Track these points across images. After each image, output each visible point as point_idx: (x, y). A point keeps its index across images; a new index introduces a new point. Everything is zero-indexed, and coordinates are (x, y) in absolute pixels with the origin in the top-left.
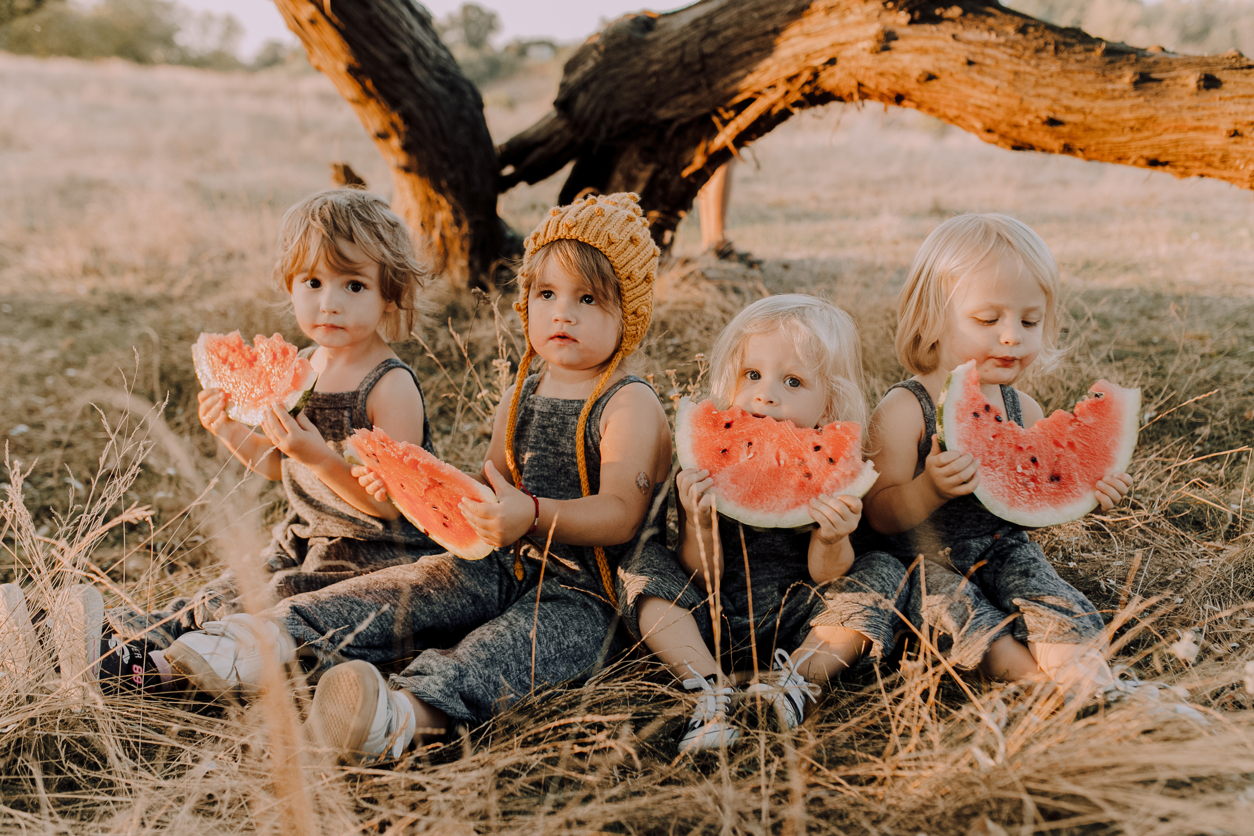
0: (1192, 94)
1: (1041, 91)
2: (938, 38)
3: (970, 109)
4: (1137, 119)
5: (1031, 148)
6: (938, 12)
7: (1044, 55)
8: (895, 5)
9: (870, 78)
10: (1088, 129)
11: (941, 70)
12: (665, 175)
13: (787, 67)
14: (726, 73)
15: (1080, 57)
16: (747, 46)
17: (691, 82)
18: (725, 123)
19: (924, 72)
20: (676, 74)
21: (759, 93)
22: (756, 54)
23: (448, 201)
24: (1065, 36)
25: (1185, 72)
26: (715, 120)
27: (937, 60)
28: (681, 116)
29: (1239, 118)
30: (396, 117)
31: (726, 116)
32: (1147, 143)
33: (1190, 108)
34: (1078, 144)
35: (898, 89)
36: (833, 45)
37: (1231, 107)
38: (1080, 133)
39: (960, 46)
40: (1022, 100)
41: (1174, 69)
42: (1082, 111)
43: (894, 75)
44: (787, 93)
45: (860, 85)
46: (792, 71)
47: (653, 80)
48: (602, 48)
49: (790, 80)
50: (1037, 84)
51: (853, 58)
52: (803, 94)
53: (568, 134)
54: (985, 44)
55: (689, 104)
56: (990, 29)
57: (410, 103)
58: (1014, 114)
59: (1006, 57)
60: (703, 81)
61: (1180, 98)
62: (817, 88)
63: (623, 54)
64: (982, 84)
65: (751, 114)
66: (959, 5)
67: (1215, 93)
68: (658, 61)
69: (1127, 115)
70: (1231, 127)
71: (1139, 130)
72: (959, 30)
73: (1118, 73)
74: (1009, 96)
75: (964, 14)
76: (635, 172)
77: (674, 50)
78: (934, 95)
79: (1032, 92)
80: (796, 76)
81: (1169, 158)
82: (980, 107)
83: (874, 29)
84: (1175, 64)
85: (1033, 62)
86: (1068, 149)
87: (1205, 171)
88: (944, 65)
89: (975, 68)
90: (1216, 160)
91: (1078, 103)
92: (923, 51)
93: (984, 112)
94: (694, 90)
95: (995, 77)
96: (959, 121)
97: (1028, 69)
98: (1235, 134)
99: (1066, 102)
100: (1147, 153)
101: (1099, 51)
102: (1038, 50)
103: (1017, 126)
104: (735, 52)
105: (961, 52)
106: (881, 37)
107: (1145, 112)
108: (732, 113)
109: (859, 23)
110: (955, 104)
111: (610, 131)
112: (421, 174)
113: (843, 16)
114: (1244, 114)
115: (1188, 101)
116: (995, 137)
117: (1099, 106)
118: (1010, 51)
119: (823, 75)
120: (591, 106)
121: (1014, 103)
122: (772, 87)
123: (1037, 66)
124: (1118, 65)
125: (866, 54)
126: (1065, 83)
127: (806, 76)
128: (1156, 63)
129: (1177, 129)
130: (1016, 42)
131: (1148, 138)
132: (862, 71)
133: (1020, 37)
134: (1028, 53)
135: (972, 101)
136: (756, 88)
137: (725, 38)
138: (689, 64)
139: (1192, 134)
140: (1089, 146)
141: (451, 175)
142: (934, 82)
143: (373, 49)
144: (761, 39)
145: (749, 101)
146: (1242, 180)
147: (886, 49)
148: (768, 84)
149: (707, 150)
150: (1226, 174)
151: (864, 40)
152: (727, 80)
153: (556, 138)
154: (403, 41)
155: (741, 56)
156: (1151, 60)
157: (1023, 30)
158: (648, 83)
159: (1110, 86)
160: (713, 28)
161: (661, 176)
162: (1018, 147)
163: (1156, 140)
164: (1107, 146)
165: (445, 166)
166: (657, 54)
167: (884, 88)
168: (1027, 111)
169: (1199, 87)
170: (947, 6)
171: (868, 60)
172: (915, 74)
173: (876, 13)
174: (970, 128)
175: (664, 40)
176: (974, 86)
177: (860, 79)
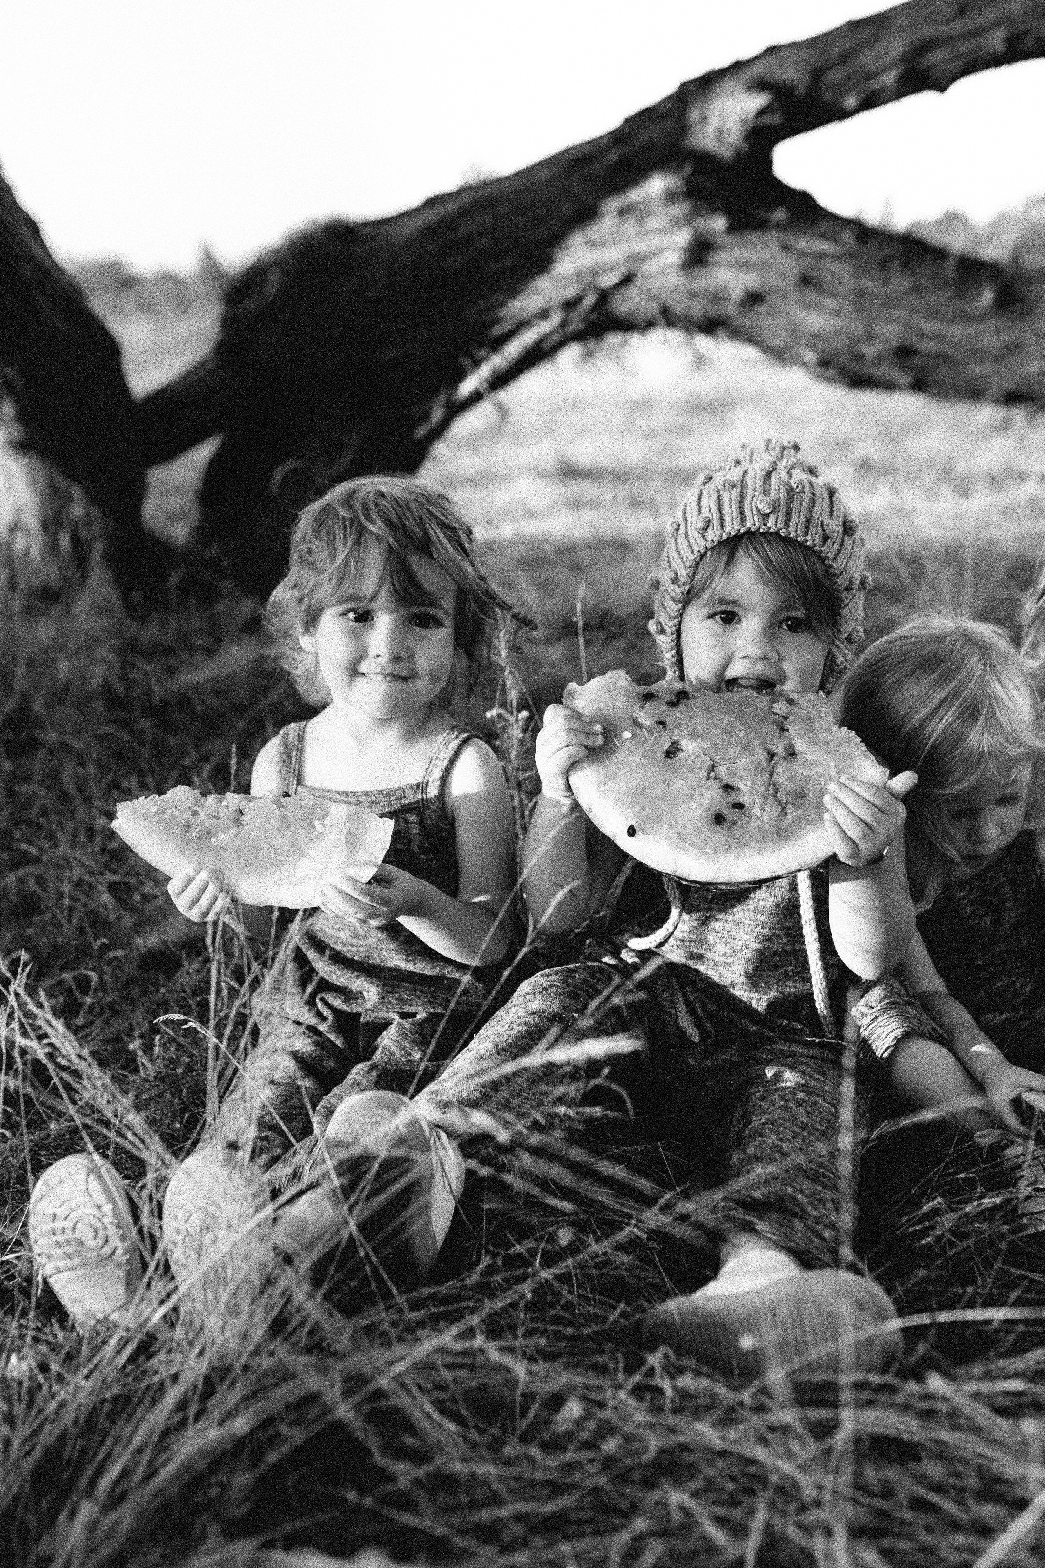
1: (891, 313)
2: (764, 249)
3: (804, 338)
4: (1002, 345)
5: (873, 383)
6: (761, 215)
7: (891, 270)
8: (709, 206)
9: (678, 301)
10: (945, 360)
11: (772, 290)
13: (564, 288)
14: (479, 298)
15: (930, 273)
16: (509, 260)
18: (478, 363)
19: (749, 291)
21: (525, 323)
26: (463, 359)
27: (765, 276)
31: (479, 354)
32: (1010, 374)
34: (930, 379)
35: (713, 312)
36: (629, 259)
38: (935, 365)
39: (793, 258)
40: (869, 325)
41: (1034, 285)
42: (938, 337)
43: (710, 296)
44: (565, 322)
45: (665, 309)
46: (571, 292)
49: (569, 305)
50: (886, 305)
51: (656, 275)
52: (589, 324)
54: (822, 256)
56: (825, 238)
58: (859, 343)
59: (847, 272)
62: (604, 315)
65: (514, 349)
66: (783, 210)
69: (990, 341)
71: (1002, 359)
72: (788, 238)
73: (977, 290)
74: (853, 320)
75: (791, 219)
77: (402, 267)
78: (759, 320)
79: (881, 316)
80: (578, 300)
81: (1035, 392)
82: (818, 335)
83: (683, 237)
84: (1036, 278)
85: (880, 279)
86: (919, 386)
88: (773, 282)
89: (811, 285)
91: (933, 327)
92: (745, 265)
93: (822, 341)
95: (836, 297)
96: (787, 355)
97: (875, 287)
99: (921, 326)
100: (1009, 386)
101: (950, 265)
102: (885, 263)
103: (860, 357)
104: (492, 269)
105: (793, 266)
106: (694, 247)
107: (1011, 337)
108: (487, 351)
109: (663, 230)
110: (786, 332)
112: (42, 453)
113: (642, 221)
116: (833, 372)
117: (957, 332)
118: (852, 264)
119: (615, 298)
121: (858, 329)
122: (544, 314)
123: (885, 284)
124: (975, 281)
125: (672, 270)
126: (919, 303)
127: (590, 299)
128: (1016, 280)
129: (1044, 357)
130: (858, 253)
131: (1011, 368)
132: (667, 292)
133: (859, 248)
134: (873, 266)
135: (807, 327)
136: (520, 317)
137: (477, 251)
140: (943, 380)
142: (761, 305)
145: (511, 334)
147: (701, 263)
148: (535, 310)
149: (449, 400)
151: (669, 252)
152: (481, 306)
155: (499, 275)
156: (1011, 276)
157: (860, 241)
159: (969, 306)
162: (859, 382)
163: (1021, 370)
164: (964, 380)
167: (697, 313)
168: (874, 339)
170: (772, 208)
171: (675, 278)
172: (738, 295)
173: (685, 216)
174: (801, 364)
176: (811, 308)
177: (665, 302)
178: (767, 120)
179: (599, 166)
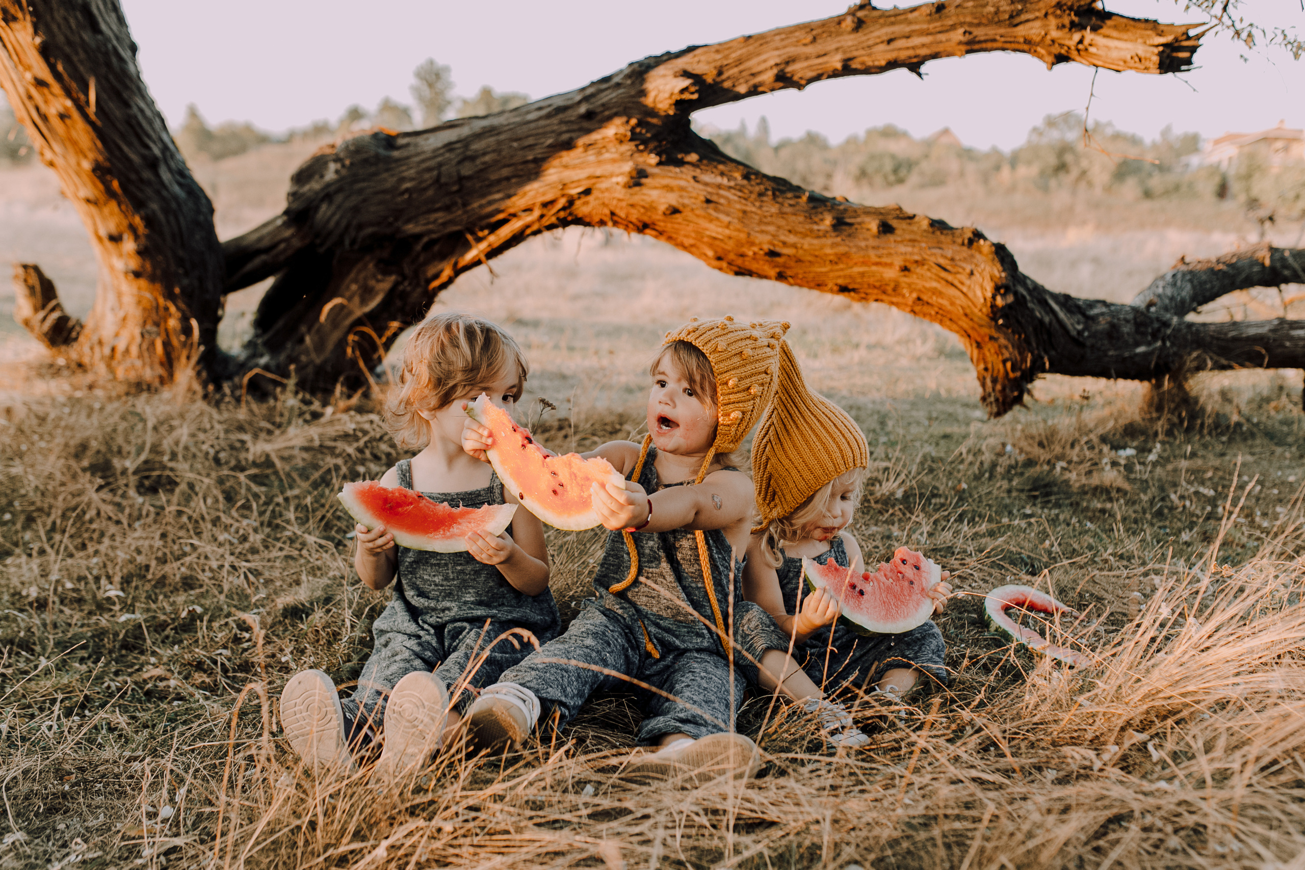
0: (874, 237)
1: (764, 228)
2: (681, 179)
3: (706, 239)
4: (836, 254)
5: (750, 273)
6: (680, 156)
7: (765, 199)
8: (646, 148)
9: (621, 208)
10: (799, 261)
11: (684, 206)
12: (406, 286)
13: (544, 194)
14: (483, 196)
15: (792, 202)
16: (505, 172)
17: (447, 200)
18: (479, 240)
19: (670, 206)
20: (430, 193)
21: (514, 215)
22: (514, 180)
23: (178, 308)
24: (778, 184)
25: (867, 219)
26: (469, 237)
27: (681, 197)
28: (430, 232)
29: (908, 257)
30: (137, 220)
31: (481, 234)
32: (841, 273)
33: (874, 248)
34: (789, 273)
35: (646, 219)
36: (589, 178)
37: (902, 249)
38: (792, 264)
39: (700, 186)
40: (749, 234)
41: (858, 216)
42: (794, 246)
43: (643, 207)
44: (542, 216)
45: (613, 214)
46: (548, 197)
47: (406, 196)
48: (347, 162)
49: (545, 205)
50: (761, 222)
51: (607, 189)
52: (558, 219)
53: (296, 243)
54: (719, 186)
55: (440, 221)
56: (722, 174)
57: (154, 206)
58: (742, 245)
59: (736, 198)
60: (459, 201)
61: (866, 239)
62: (570, 214)
63: (373, 169)
64: (717, 219)
65: (505, 232)
66: (696, 152)
67: (891, 238)
68: (412, 179)
69: (828, 251)
70: (902, 264)
71: (836, 263)
72: (697, 172)
73: (820, 217)
74: (739, 230)
75: (700, 160)
76: (372, 283)
77: (429, 170)
78: (676, 226)
79: (757, 229)
80: (552, 202)
81: (856, 286)
82: (715, 238)
83: (628, 167)
84: (859, 212)
85: (757, 204)
86: (781, 277)
87: (880, 297)
88: (686, 201)
89: (712, 205)
90: (889, 289)
91: (792, 239)
92: (669, 189)
93: (717, 243)
94: (447, 208)
95: (728, 214)
96: (693, 249)
97: (754, 209)
98: (905, 269)
99: (783, 238)
100: (841, 281)
101: (804, 198)
102: (761, 195)
103: (742, 255)
104: (494, 177)
105: (700, 192)
106: (634, 174)
107: (842, 249)
108: (486, 232)
109: (614, 161)
110: (693, 235)
111: (353, 242)
112: (152, 279)
113: (599, 153)
114: (912, 254)
115: (872, 242)
116: (724, 264)
117: (807, 243)
118: (740, 194)
119: (578, 203)
120: (337, 217)
121: (743, 236)
122: (528, 210)
123: (760, 207)
124: (820, 210)
125: (619, 188)
126: (782, 222)
127: (562, 202)
128: (845, 210)
129: (864, 263)
130: (743, 186)
131: (842, 270)
132: (615, 202)
133: (745, 182)
134: (753, 196)
135: (708, 233)
136: (512, 211)
137: (484, 163)
138: (446, 184)
139: (874, 268)
140: (797, 274)
141: (186, 282)
142: (677, 215)
143: (126, 149)
144: (520, 167)
145: (504, 222)
146: (906, 305)
147: (638, 184)
148: (523, 207)
149: (456, 264)
150: (895, 300)
151: (618, 176)
152: (484, 201)
153: (282, 246)
154: (154, 142)
155: (499, 181)
156: (842, 207)
157: (746, 177)
158: (399, 199)
159: (815, 227)
160: (469, 153)
161: (401, 288)
162: (741, 272)
163: (848, 272)
164: (811, 275)
165: (181, 271)
166: (411, 173)
167: (633, 218)
168: (752, 244)
169: (879, 232)
170: (688, 153)
171: (620, 193)
172: (662, 208)
173: (629, 153)
174: (702, 256)
175: (417, 159)
176: (711, 221)
177: (612, 208)
178: (686, 96)
179: (572, 114)
